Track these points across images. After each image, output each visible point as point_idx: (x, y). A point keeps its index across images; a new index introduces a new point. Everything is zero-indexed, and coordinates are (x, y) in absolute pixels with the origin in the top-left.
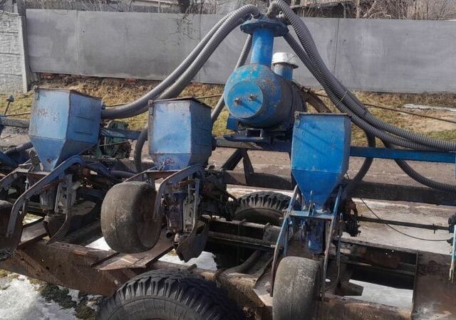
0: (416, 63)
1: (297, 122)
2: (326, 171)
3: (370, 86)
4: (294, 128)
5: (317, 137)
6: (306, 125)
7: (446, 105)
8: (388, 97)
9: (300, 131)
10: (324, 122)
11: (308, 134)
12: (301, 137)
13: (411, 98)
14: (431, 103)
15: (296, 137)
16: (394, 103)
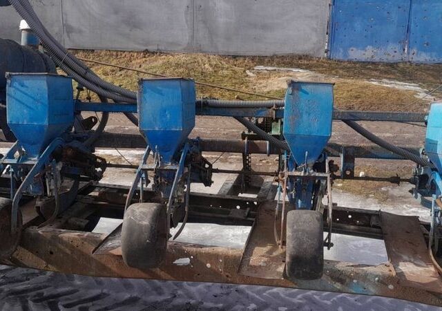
0: (265, 27)
1: (9, 81)
2: (36, 124)
3: (226, 50)
4: (7, 87)
5: (26, 94)
6: (16, 84)
7: (292, 66)
8: (241, 60)
9: (12, 89)
10: (30, 81)
11: (19, 92)
12: (13, 94)
13: (261, 60)
14: (278, 64)
15: (9, 95)
16: (246, 65)
